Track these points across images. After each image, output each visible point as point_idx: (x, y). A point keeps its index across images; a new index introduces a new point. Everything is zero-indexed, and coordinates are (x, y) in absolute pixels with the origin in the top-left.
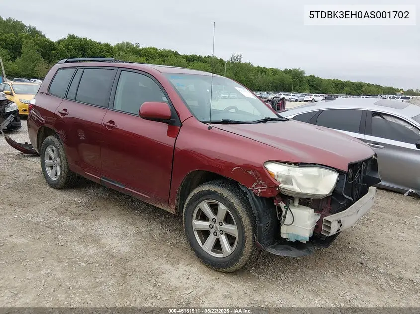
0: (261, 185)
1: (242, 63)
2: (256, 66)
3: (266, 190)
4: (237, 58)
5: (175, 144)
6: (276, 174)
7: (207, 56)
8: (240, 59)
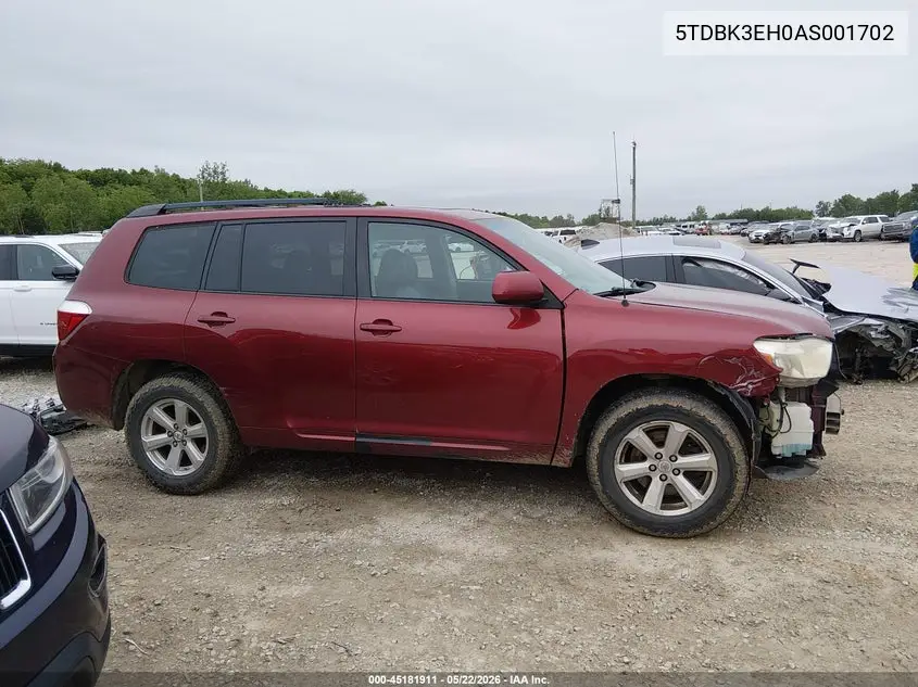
0: (753, 377)
1: (230, 184)
2: (261, 188)
3: (759, 384)
4: (215, 172)
5: (563, 334)
6: (773, 355)
7: (138, 170)
8: (223, 173)
